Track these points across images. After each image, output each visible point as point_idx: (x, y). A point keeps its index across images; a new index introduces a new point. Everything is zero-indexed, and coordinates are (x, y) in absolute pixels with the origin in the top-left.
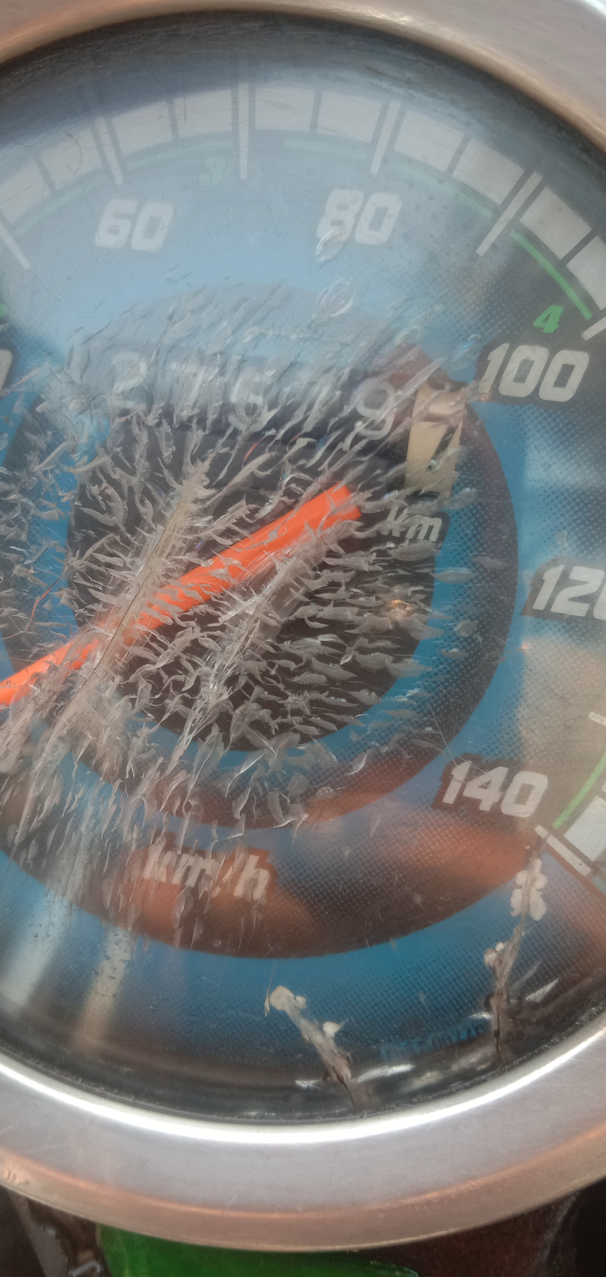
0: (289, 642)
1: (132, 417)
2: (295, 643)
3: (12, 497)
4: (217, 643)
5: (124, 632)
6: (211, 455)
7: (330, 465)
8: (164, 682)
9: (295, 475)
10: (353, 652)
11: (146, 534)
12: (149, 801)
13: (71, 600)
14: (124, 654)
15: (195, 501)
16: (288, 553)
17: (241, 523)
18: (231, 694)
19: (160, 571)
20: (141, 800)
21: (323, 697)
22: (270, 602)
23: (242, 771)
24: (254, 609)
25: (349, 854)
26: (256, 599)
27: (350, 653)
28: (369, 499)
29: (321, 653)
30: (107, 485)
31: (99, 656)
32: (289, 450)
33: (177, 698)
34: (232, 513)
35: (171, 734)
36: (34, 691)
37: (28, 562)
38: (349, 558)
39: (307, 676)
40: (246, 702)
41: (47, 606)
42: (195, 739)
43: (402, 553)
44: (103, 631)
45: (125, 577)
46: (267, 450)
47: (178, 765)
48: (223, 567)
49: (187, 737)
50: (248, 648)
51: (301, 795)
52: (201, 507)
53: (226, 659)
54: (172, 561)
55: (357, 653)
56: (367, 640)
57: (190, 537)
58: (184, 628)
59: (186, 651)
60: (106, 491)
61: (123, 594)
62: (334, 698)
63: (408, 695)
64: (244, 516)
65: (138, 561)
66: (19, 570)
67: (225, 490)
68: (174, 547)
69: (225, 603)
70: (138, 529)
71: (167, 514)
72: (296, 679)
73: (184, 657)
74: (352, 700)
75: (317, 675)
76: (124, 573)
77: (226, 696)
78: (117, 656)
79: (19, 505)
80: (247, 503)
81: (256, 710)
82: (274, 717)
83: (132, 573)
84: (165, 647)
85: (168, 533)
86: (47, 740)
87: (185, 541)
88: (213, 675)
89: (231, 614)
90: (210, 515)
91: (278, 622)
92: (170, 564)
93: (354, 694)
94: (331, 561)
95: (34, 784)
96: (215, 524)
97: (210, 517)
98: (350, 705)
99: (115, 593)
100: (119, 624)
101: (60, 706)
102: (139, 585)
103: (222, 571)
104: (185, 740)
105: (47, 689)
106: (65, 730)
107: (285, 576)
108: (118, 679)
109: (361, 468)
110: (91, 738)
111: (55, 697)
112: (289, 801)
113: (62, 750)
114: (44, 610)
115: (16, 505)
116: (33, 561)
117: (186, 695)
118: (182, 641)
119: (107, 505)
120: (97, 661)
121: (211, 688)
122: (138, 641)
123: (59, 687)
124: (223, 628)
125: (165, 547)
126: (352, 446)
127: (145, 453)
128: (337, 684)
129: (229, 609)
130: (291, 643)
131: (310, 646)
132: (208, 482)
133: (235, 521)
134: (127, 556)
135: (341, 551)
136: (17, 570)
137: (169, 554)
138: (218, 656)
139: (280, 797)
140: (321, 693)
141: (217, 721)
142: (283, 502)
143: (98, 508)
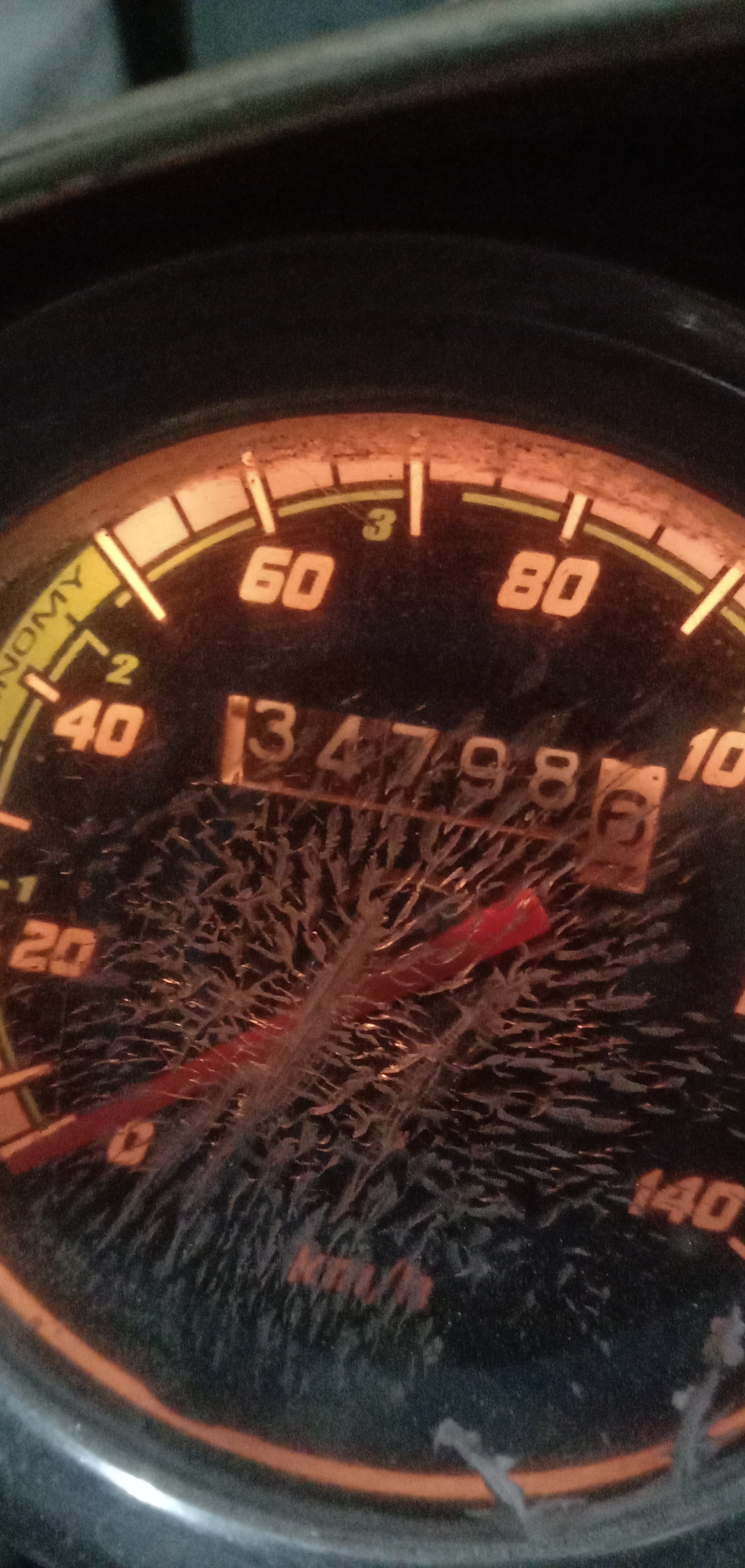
0: (475, 1090)
2: (481, 1091)
6: (389, 895)
8: (332, 1126)
10: (545, 1105)
11: (315, 971)
14: (286, 1094)
18: (409, 1140)
21: (510, 1148)
22: (453, 1049)
24: (436, 1054)
26: (439, 1043)
27: (542, 1105)
30: (274, 919)
33: (347, 1144)
38: (545, 1007)
39: (493, 1127)
40: (425, 1151)
42: (364, 1186)
43: (603, 1006)
47: (346, 1213)
49: (356, 1184)
50: (426, 1094)
51: (483, 1247)
53: (401, 1105)
55: (551, 1105)
56: (563, 1093)
58: (355, 1072)
59: (357, 1095)
60: (272, 926)
62: (522, 1150)
65: (307, 999)
66: (173, 1003)
67: (406, 930)
70: (308, 966)
71: (341, 953)
72: (481, 1130)
73: (355, 1101)
74: (542, 1153)
75: (504, 1127)
76: (291, 1011)
77: (402, 1143)
78: (280, 1096)
81: (435, 1160)
82: (455, 1167)
84: (333, 1090)
91: (462, 1070)
93: (544, 1147)
94: (523, 1010)
95: (183, 1219)
104: (353, 1188)
106: (217, 1167)
107: (472, 1024)
110: (249, 1179)
112: (469, 1252)
113: (216, 1188)
117: (357, 1141)
118: (353, 1085)
119: (273, 941)
122: (302, 1082)
124: (400, 1075)
127: (317, 889)
128: (526, 1136)
130: (477, 1093)
132: (386, 919)
134: (294, 993)
135: (536, 1000)
136: (170, 1002)
138: (393, 1101)
139: (460, 1247)
141: (391, 1168)
143: (264, 943)
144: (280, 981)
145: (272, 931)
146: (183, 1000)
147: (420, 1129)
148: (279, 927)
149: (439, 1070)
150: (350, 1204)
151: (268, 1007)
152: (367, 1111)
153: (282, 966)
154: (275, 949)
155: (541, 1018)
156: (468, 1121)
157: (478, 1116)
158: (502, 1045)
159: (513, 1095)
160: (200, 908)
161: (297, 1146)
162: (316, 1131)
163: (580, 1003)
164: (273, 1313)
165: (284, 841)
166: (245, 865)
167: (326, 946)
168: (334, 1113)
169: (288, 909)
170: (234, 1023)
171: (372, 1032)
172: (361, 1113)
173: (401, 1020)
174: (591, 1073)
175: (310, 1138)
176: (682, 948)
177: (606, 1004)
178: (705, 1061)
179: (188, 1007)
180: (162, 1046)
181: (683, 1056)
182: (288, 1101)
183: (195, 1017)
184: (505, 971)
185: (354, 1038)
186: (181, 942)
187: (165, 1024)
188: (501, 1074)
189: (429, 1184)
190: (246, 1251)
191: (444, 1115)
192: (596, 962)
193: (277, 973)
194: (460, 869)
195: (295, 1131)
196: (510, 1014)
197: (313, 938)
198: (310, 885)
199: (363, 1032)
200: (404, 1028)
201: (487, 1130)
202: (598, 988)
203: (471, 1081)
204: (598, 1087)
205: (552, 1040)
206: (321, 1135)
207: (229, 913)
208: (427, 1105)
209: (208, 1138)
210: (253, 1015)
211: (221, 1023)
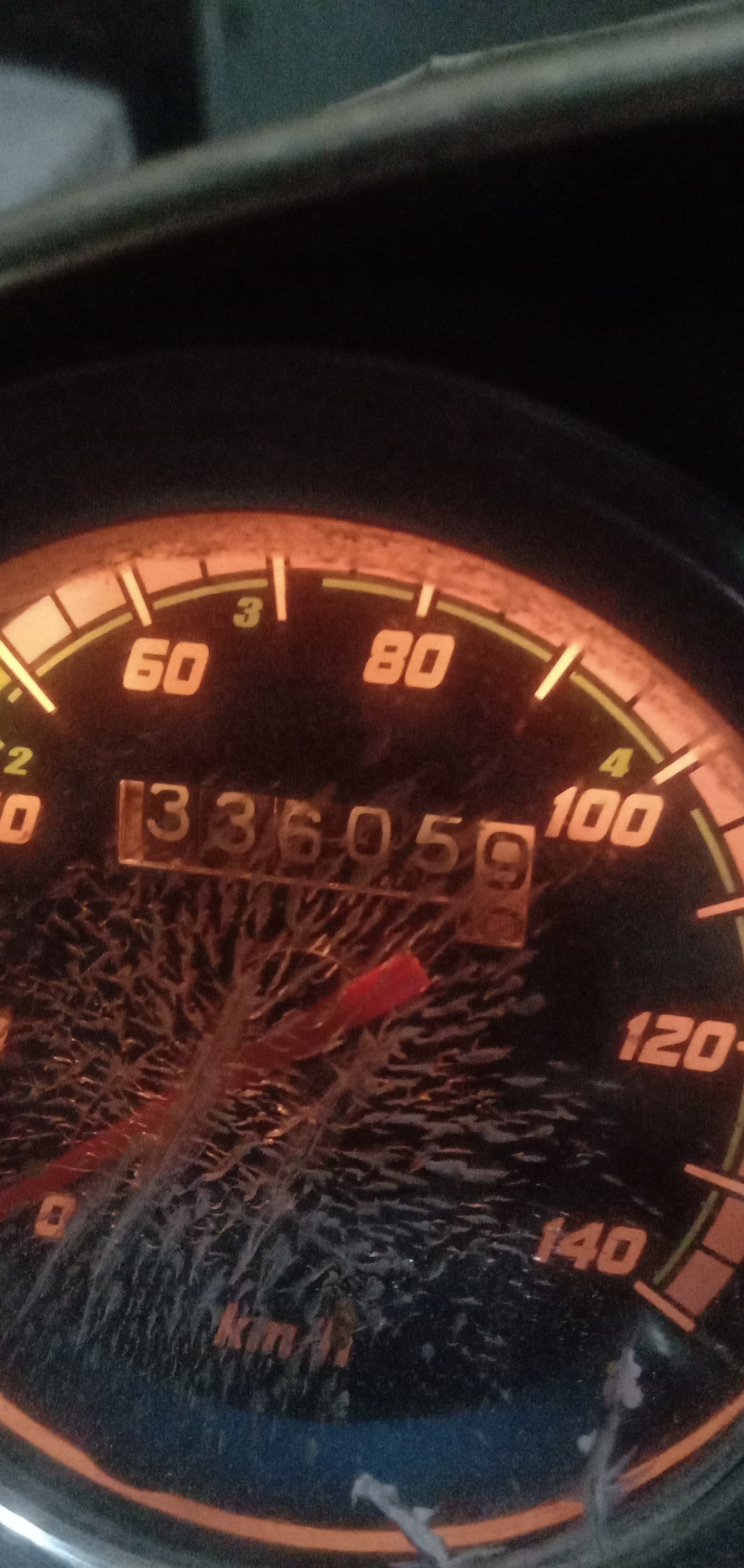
2: (364, 1151)
6: (261, 964)
8: (224, 1191)
10: (424, 1159)
11: (197, 1042)
14: (180, 1163)
18: (296, 1201)
21: (393, 1203)
22: (332, 1109)
23: (312, 1279)
24: (316, 1116)
26: (318, 1105)
27: (421, 1160)
30: (154, 994)
33: (239, 1207)
34: (285, 1021)
38: (415, 1064)
39: (376, 1184)
40: (313, 1210)
42: (260, 1248)
47: (245, 1274)
49: (252, 1246)
50: (311, 1156)
55: (428, 1159)
56: (439, 1146)
58: (241, 1138)
59: (245, 1160)
60: (152, 1000)
62: (406, 1205)
64: (298, 1024)
65: (190, 1070)
67: (279, 997)
70: (189, 1038)
71: (218, 1023)
72: (365, 1188)
73: (243, 1166)
74: (425, 1206)
75: (387, 1182)
77: (290, 1204)
78: (172, 1165)
80: (302, 1012)
81: (323, 1218)
84: (222, 1157)
86: (104, 1246)
88: (276, 1184)
91: (342, 1130)
93: (427, 1200)
94: (394, 1068)
95: (93, 1287)
96: (269, 1032)
97: (264, 1026)
104: (249, 1248)
106: (120, 1236)
108: (176, 1188)
113: (121, 1256)
118: (240, 1150)
119: (154, 1014)
121: (275, 1195)
124: (283, 1138)
127: (192, 962)
128: (407, 1190)
130: (357, 1151)
132: (259, 988)
134: (177, 1065)
135: (405, 1056)
138: (279, 1164)
141: (283, 1229)
143: (147, 1019)
144: (163, 1054)
146: (74, 1077)
147: (307, 1189)
148: (158, 1001)
149: (321, 1130)
150: (248, 1266)
151: (154, 1079)
152: (256, 1175)
153: (164, 1038)
154: (157, 1022)
155: (411, 1075)
156: (352, 1180)
157: (360, 1174)
158: (377, 1103)
159: (392, 1151)
160: (85, 987)
161: (193, 1212)
162: (209, 1197)
163: (447, 1059)
165: (158, 918)
166: (123, 944)
167: (205, 1016)
168: (224, 1178)
169: (166, 983)
170: (123, 1096)
171: (253, 1098)
172: (250, 1176)
173: (279, 1085)
174: (465, 1127)
175: (204, 1204)
176: (537, 1000)
177: (473, 1058)
178: (572, 1109)
179: (79, 1083)
180: (58, 1122)
181: (549, 1105)
182: (180, 1169)
183: (87, 1092)
184: (375, 1031)
185: (238, 1105)
186: (68, 1020)
187: (60, 1100)
188: (379, 1131)
189: (321, 1242)
190: (153, 1317)
191: (330, 1175)
192: (458, 1018)
193: (160, 1046)
194: (324, 936)
195: (190, 1197)
196: (384, 1073)
197: (192, 1010)
198: (185, 958)
199: (244, 1098)
200: (283, 1091)
201: (372, 1186)
202: (463, 1044)
203: (352, 1140)
204: (470, 1138)
205: (424, 1097)
206: (213, 1201)
207: (111, 991)
208: (312, 1166)
209: (108, 1209)
210: (139, 1087)
211: (111, 1096)
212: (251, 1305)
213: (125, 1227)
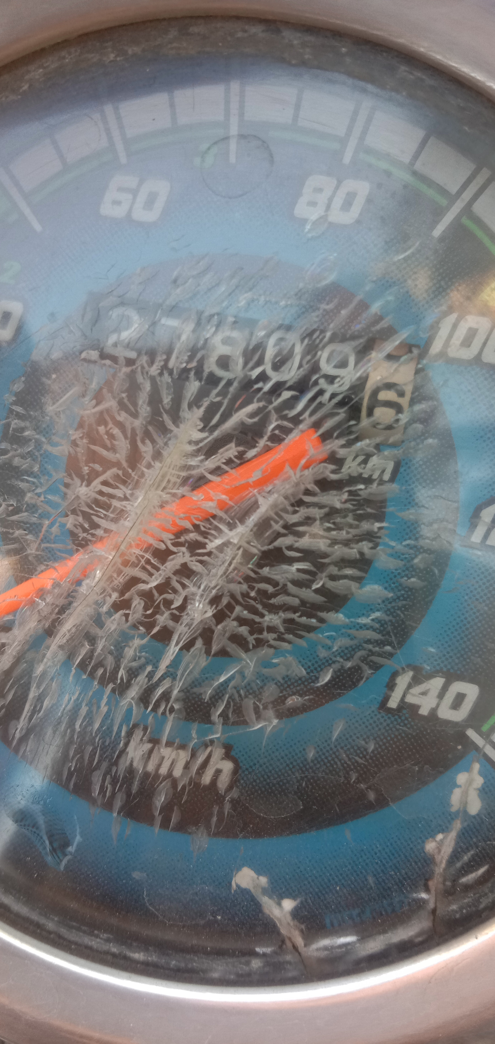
0: (268, 568)
1: (137, 367)
2: (273, 568)
3: (27, 433)
4: (204, 566)
5: (121, 554)
6: (206, 403)
7: (311, 415)
8: (155, 598)
9: (279, 422)
10: (324, 579)
11: (145, 470)
12: (137, 704)
13: (75, 526)
14: (120, 574)
15: (190, 443)
16: (270, 491)
17: (229, 462)
18: (215, 611)
19: (156, 502)
20: (130, 702)
21: (295, 616)
22: (252, 533)
23: (222, 679)
24: (238, 538)
25: (313, 755)
26: (240, 529)
27: (321, 579)
28: (343, 446)
29: (296, 579)
30: (113, 426)
31: (98, 574)
32: (276, 400)
33: (167, 614)
34: (221, 454)
35: (159, 645)
36: (38, 604)
37: (38, 491)
38: (323, 496)
39: (283, 598)
40: (228, 619)
41: (54, 529)
42: (181, 649)
43: (370, 494)
44: (103, 553)
45: (125, 507)
46: (255, 400)
47: (165, 673)
48: (212, 500)
49: (173, 650)
50: (231, 572)
51: (273, 702)
52: (195, 448)
53: (211, 581)
54: (167, 493)
55: (327, 579)
56: (337, 569)
57: (184, 474)
58: (174, 553)
59: (176, 573)
60: (111, 431)
61: (122, 522)
62: (305, 618)
63: (371, 618)
64: (232, 457)
65: (137, 492)
66: (31, 498)
67: (216, 434)
68: (169, 481)
69: (213, 532)
70: (139, 466)
71: (165, 453)
72: (273, 601)
73: (175, 578)
74: (322, 621)
75: (291, 598)
76: (124, 503)
77: (210, 614)
78: (115, 575)
79: (33, 440)
80: (236, 446)
81: (236, 627)
82: (251, 633)
83: (131, 503)
84: (158, 569)
85: (165, 469)
86: (48, 648)
87: (178, 477)
88: (199, 595)
89: (218, 542)
90: (201, 455)
91: (259, 550)
92: (165, 497)
93: (323, 615)
94: (307, 499)
95: (35, 685)
96: (207, 462)
97: (203, 457)
98: (318, 624)
99: (115, 520)
100: (117, 547)
101: (61, 618)
102: (136, 514)
103: (211, 504)
104: (171, 651)
105: (51, 603)
106: (64, 638)
107: (267, 511)
108: (115, 596)
109: (337, 419)
110: (88, 647)
111: (57, 609)
112: (261, 707)
113: (61, 656)
114: (52, 534)
115: (30, 440)
116: (44, 489)
117: (175, 611)
118: (173, 564)
119: (111, 442)
120: (97, 579)
121: (197, 605)
122: (133, 562)
123: (61, 602)
124: (209, 554)
125: (162, 481)
126: (331, 399)
127: (147, 400)
128: (308, 605)
129: (216, 538)
130: (269, 569)
131: (286, 572)
132: (202, 425)
133: (224, 461)
134: (127, 487)
135: (317, 489)
136: (29, 496)
137: (165, 488)
138: (204, 578)
139: (254, 703)
140: (295, 613)
141: (201, 635)
142: (267, 445)
143: (105, 447)
144: (116, 477)
145: (112, 437)
146: (39, 495)
147: (225, 601)
148: (116, 431)
149: (240, 552)
150: (167, 667)
151: (105, 499)
152: (184, 586)
153: (118, 464)
154: (113, 449)
155: (321, 507)
156: (263, 594)
157: (270, 589)
158: (290, 529)
159: (299, 570)
160: (55, 417)
161: (127, 616)
162: (143, 604)
163: (352, 493)
164: (105, 765)
165: (122, 360)
167: (153, 448)
168: (156, 587)
169: (122, 417)
170: (79, 513)
172: (178, 587)
174: (362, 554)
175: (138, 609)
177: (373, 493)
182: (121, 580)
183: (50, 509)
185: (174, 524)
187: (24, 516)
188: (290, 553)
189: (232, 648)
190: (84, 710)
191: (245, 589)
193: (115, 470)
195: (126, 605)
196: (298, 502)
197: (144, 443)
198: (142, 397)
199: (181, 519)
201: (279, 600)
202: (367, 479)
204: (364, 562)
206: (146, 608)
208: (230, 581)
209: (58, 613)
210: (94, 506)
211: (69, 513)
212: (168, 701)
213: (69, 631)
